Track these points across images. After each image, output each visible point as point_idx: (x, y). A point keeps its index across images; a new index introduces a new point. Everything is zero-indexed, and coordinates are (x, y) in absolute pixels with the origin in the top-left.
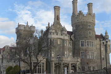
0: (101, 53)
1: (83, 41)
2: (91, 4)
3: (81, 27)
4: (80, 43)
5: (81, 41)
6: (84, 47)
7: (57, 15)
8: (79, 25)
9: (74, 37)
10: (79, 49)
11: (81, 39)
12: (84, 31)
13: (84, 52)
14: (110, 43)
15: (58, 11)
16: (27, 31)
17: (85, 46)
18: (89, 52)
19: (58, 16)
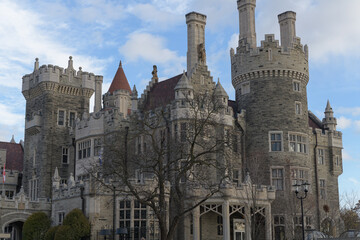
0: (316, 172)
1: (279, 134)
2: (291, 15)
3: (272, 86)
4: (270, 141)
5: (273, 135)
6: (282, 155)
7: (196, 43)
8: (265, 82)
9: (247, 118)
10: (267, 161)
11: (273, 127)
12: (281, 102)
13: (281, 170)
14: (341, 144)
15: (201, 30)
16: (70, 89)
17: (287, 149)
18: (296, 170)
19: (201, 46)
